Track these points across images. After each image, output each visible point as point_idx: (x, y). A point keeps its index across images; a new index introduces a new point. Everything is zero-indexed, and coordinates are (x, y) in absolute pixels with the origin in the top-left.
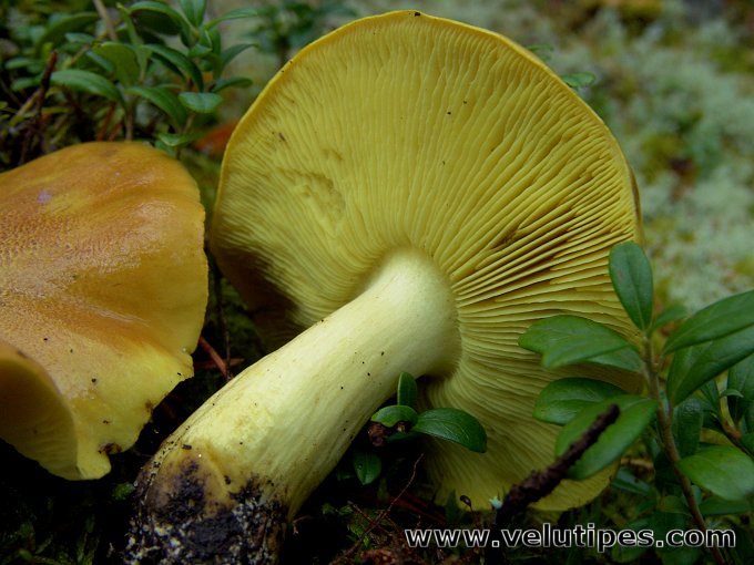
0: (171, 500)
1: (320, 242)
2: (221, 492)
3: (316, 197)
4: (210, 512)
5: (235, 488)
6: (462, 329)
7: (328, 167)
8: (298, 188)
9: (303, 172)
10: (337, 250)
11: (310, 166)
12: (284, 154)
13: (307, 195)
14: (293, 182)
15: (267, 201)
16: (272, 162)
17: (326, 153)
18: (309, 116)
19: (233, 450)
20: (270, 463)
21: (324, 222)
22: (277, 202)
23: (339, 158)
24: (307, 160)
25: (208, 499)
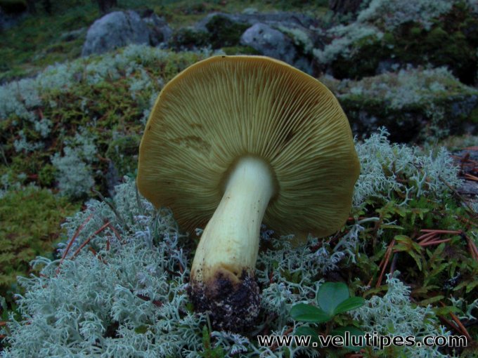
0: (219, 291)
1: (202, 165)
2: (236, 279)
3: (193, 147)
4: (236, 288)
5: (239, 275)
6: (279, 179)
7: (196, 132)
8: (183, 145)
9: (182, 137)
10: (214, 166)
11: (186, 134)
12: (171, 133)
13: (188, 147)
14: (179, 143)
15: (167, 156)
16: (166, 138)
17: (192, 126)
18: (178, 112)
19: (232, 262)
20: (245, 261)
21: (201, 156)
22: (172, 155)
23: (200, 127)
24: (183, 132)
25: (233, 284)
